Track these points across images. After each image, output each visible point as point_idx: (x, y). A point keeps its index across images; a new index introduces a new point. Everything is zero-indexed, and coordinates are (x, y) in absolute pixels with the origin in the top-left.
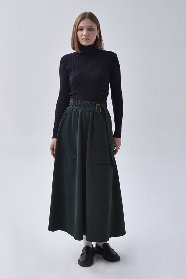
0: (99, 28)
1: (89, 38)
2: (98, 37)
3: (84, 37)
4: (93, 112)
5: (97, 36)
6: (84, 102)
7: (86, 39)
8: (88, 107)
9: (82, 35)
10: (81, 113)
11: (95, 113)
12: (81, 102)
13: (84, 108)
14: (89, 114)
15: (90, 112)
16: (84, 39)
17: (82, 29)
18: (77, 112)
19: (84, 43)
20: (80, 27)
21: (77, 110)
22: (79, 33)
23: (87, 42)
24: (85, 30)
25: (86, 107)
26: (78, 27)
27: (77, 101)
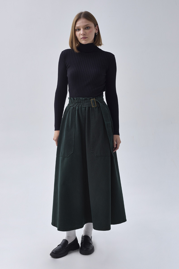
0: (96, 24)
1: (87, 37)
2: (97, 34)
3: (82, 36)
4: (89, 107)
5: (95, 33)
6: (80, 98)
7: (84, 38)
8: (83, 103)
9: (80, 34)
10: (78, 110)
11: (90, 108)
12: (77, 99)
13: (80, 105)
14: (85, 109)
15: (86, 107)
16: (82, 38)
17: (79, 30)
18: (74, 109)
19: (83, 42)
20: (77, 27)
21: (74, 107)
22: (78, 33)
23: (85, 40)
24: (82, 30)
25: (81, 104)
26: (76, 28)
27: (73, 99)
